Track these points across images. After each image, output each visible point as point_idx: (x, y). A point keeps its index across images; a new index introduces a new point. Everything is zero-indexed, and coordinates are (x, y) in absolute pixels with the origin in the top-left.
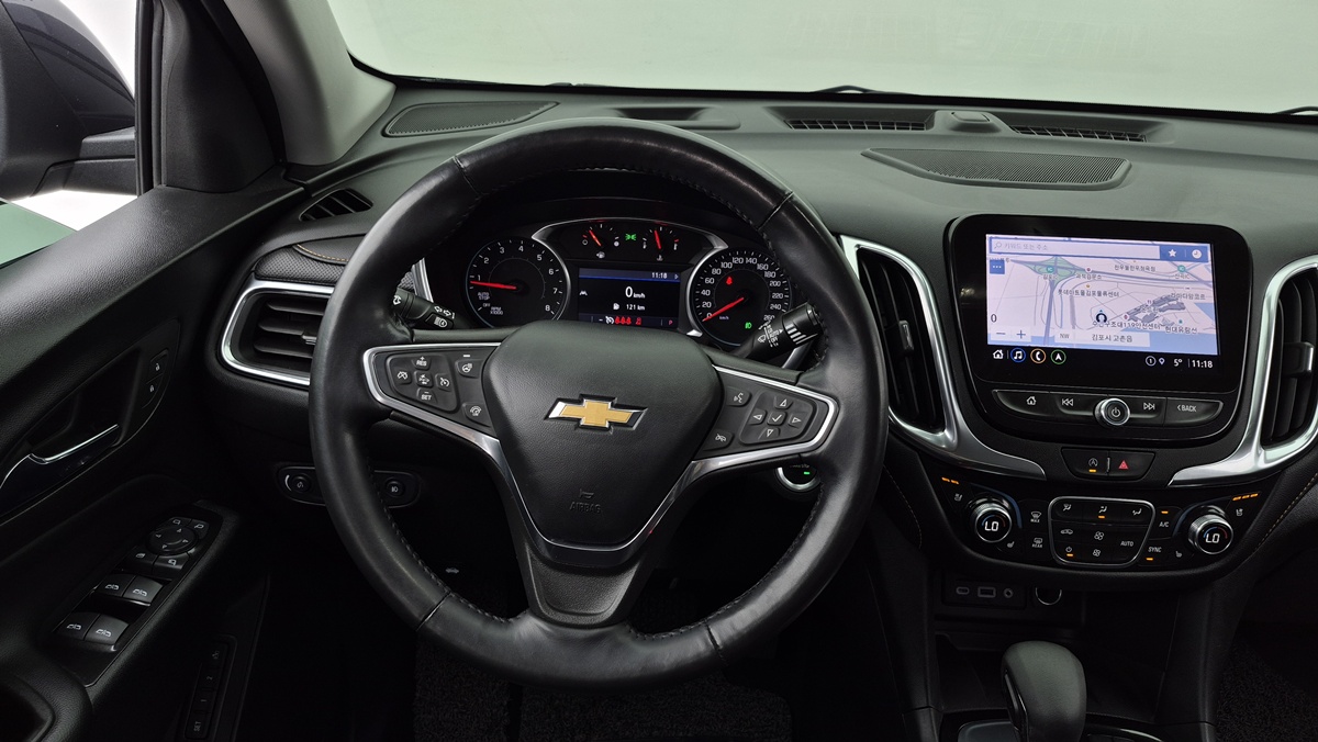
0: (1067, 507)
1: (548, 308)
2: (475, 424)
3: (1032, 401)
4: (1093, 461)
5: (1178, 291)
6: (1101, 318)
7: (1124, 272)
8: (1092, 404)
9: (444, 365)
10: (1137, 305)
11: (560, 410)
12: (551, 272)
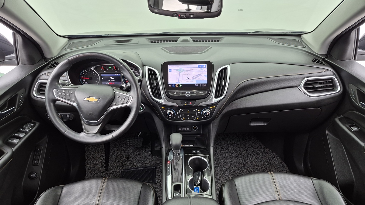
0: (182, 111)
1: (96, 82)
2: (73, 101)
3: (175, 93)
4: (186, 103)
5: (201, 73)
6: (188, 78)
7: (192, 70)
8: (185, 93)
9: (67, 92)
10: (194, 76)
11: (86, 99)
12: (96, 75)
